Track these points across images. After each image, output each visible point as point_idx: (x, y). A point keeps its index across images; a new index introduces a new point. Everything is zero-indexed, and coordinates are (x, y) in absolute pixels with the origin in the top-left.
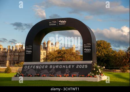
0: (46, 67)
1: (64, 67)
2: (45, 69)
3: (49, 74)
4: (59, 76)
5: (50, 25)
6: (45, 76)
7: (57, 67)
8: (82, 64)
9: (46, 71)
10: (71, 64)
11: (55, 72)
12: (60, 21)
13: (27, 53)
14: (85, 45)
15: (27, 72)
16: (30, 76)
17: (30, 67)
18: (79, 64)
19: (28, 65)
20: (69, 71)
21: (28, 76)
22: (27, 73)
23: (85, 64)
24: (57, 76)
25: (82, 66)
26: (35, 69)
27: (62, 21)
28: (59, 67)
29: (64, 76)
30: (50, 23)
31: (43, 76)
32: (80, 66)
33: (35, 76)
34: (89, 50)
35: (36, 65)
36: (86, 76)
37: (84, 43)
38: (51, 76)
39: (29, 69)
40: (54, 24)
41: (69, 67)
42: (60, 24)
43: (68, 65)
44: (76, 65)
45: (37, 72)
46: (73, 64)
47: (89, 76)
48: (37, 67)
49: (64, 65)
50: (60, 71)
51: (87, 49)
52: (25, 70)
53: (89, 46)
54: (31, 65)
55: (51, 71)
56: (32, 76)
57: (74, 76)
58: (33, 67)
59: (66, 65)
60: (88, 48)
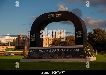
0: (47, 51)
1: (60, 51)
3: (49, 56)
4: (57, 58)
5: (49, 17)
6: (46, 58)
7: (55, 50)
8: (75, 48)
9: (47, 54)
10: (66, 48)
11: (53, 55)
12: (57, 14)
13: (32, 40)
14: (77, 32)
15: (32, 55)
16: (34, 58)
17: (34, 51)
18: (73, 48)
19: (32, 50)
20: (65, 54)
21: (33, 58)
23: (77, 48)
24: (55, 58)
25: (75, 50)
26: (38, 53)
27: (58, 14)
28: (56, 51)
29: (61, 58)
30: (49, 16)
31: (44, 58)
32: (74, 50)
33: (38, 58)
35: (39, 50)
36: (78, 57)
38: (50, 58)
39: (34, 53)
40: (52, 16)
41: (65, 50)
42: (57, 16)
43: (64, 49)
44: (70, 49)
45: (40, 55)
46: (68, 48)
47: (81, 58)
48: (40, 51)
49: (61, 49)
50: (58, 54)
52: (30, 54)
53: (80, 33)
54: (35, 50)
55: (50, 54)
56: (35, 58)
57: (68, 58)
58: (36, 51)
59: (62, 49)
60: (80, 35)
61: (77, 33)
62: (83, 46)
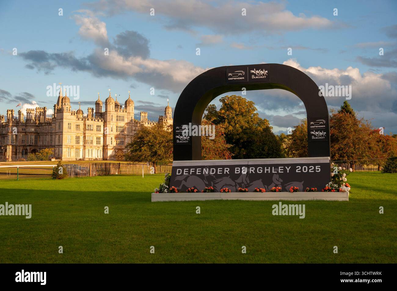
0: (227, 171)
1: (267, 171)
2: (223, 175)
3: (236, 186)
4: (260, 191)
5: (229, 79)
6: (228, 192)
7: (252, 170)
8: (308, 165)
9: (228, 180)
10: (284, 165)
11: (248, 182)
12: (253, 71)
13: (178, 141)
14: (312, 123)
15: (183, 183)
16: (192, 191)
17: (189, 171)
18: (302, 165)
19: (183, 168)
20: (281, 180)
21: (189, 192)
22: (184, 185)
23: (314, 165)
24: (256, 191)
25: (309, 169)
26: (202, 176)
27: (257, 72)
28: (256, 171)
29: (272, 191)
30: (230, 74)
31: (224, 191)
32: (305, 169)
33: (205, 191)
34: (321, 134)
35: (202, 167)
36: (322, 189)
37: (311, 118)
38: (241, 191)
39: (187, 177)
40: (240, 76)
41: (280, 170)
42: (253, 77)
43: (276, 166)
44: (294, 166)
45: (207, 183)
46: (288, 165)
47: (329, 190)
48: (206, 171)
49: (267, 166)
50: (261, 180)
51: (317, 131)
52: (177, 178)
53: (321, 125)
54: (189, 168)
55: (239, 181)
56: (197, 192)
57: (295, 191)
58: (196, 171)
59: (271, 166)
60: (321, 130)
61: (312, 125)
62: (329, 158)
